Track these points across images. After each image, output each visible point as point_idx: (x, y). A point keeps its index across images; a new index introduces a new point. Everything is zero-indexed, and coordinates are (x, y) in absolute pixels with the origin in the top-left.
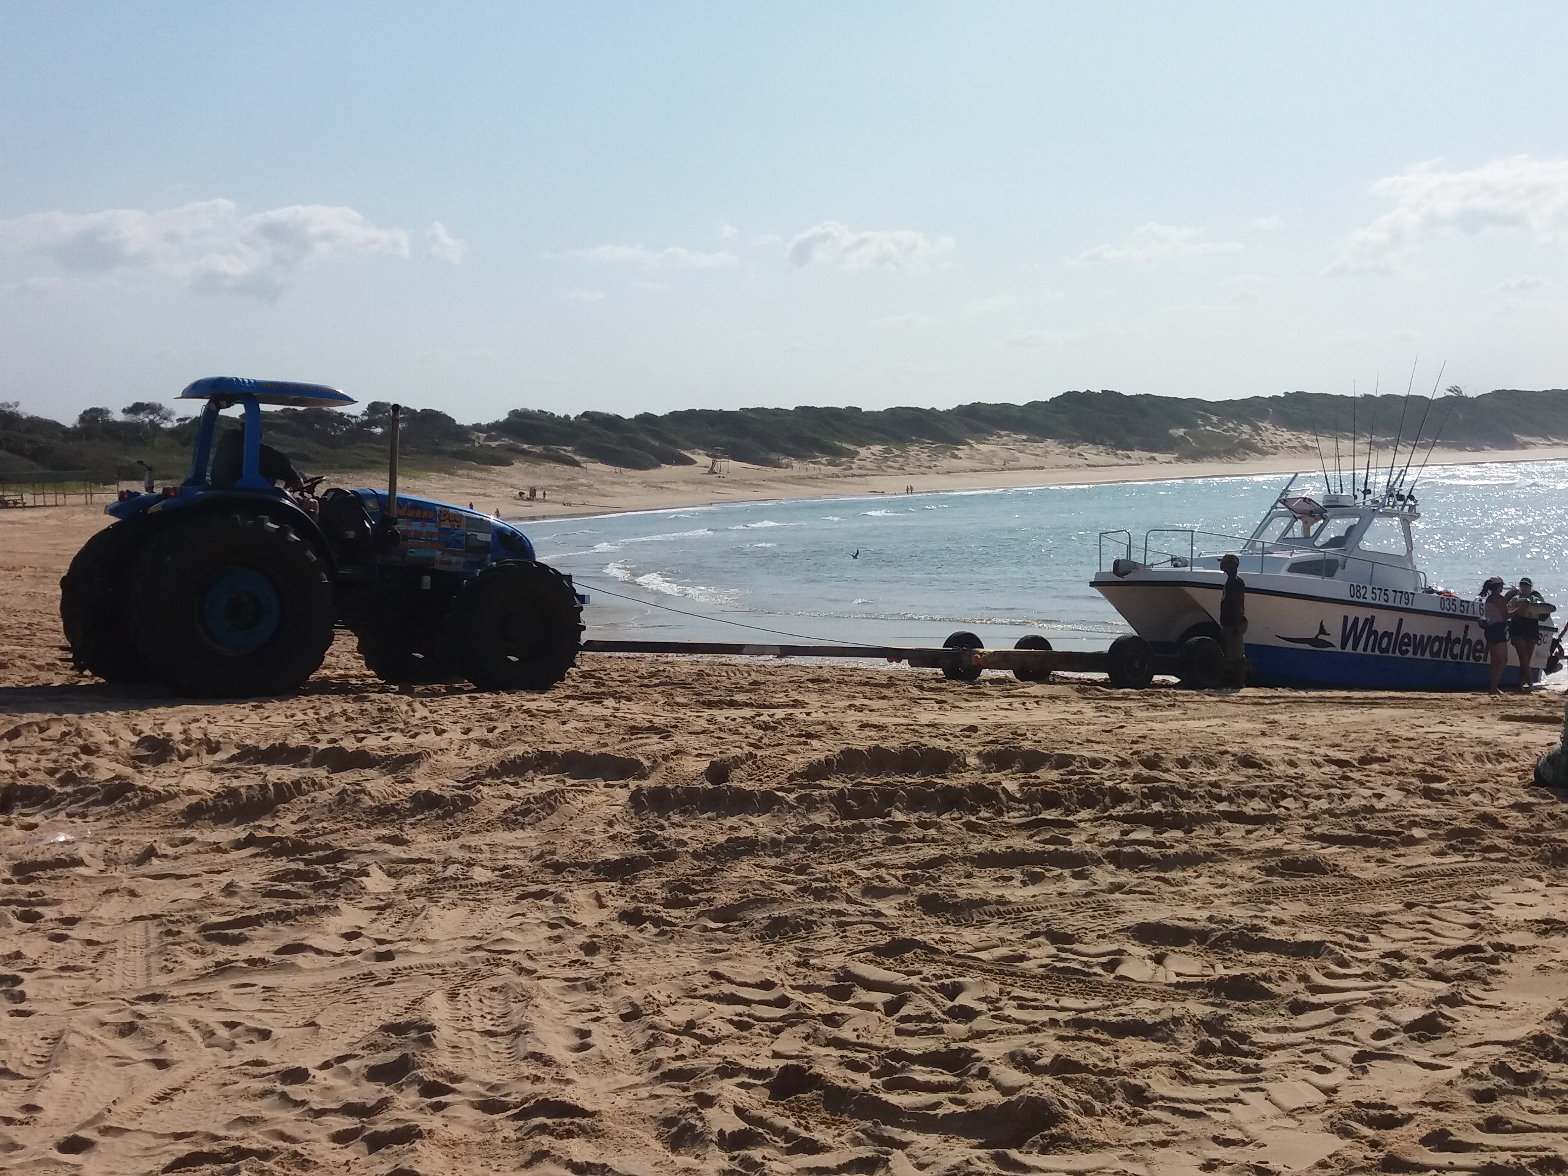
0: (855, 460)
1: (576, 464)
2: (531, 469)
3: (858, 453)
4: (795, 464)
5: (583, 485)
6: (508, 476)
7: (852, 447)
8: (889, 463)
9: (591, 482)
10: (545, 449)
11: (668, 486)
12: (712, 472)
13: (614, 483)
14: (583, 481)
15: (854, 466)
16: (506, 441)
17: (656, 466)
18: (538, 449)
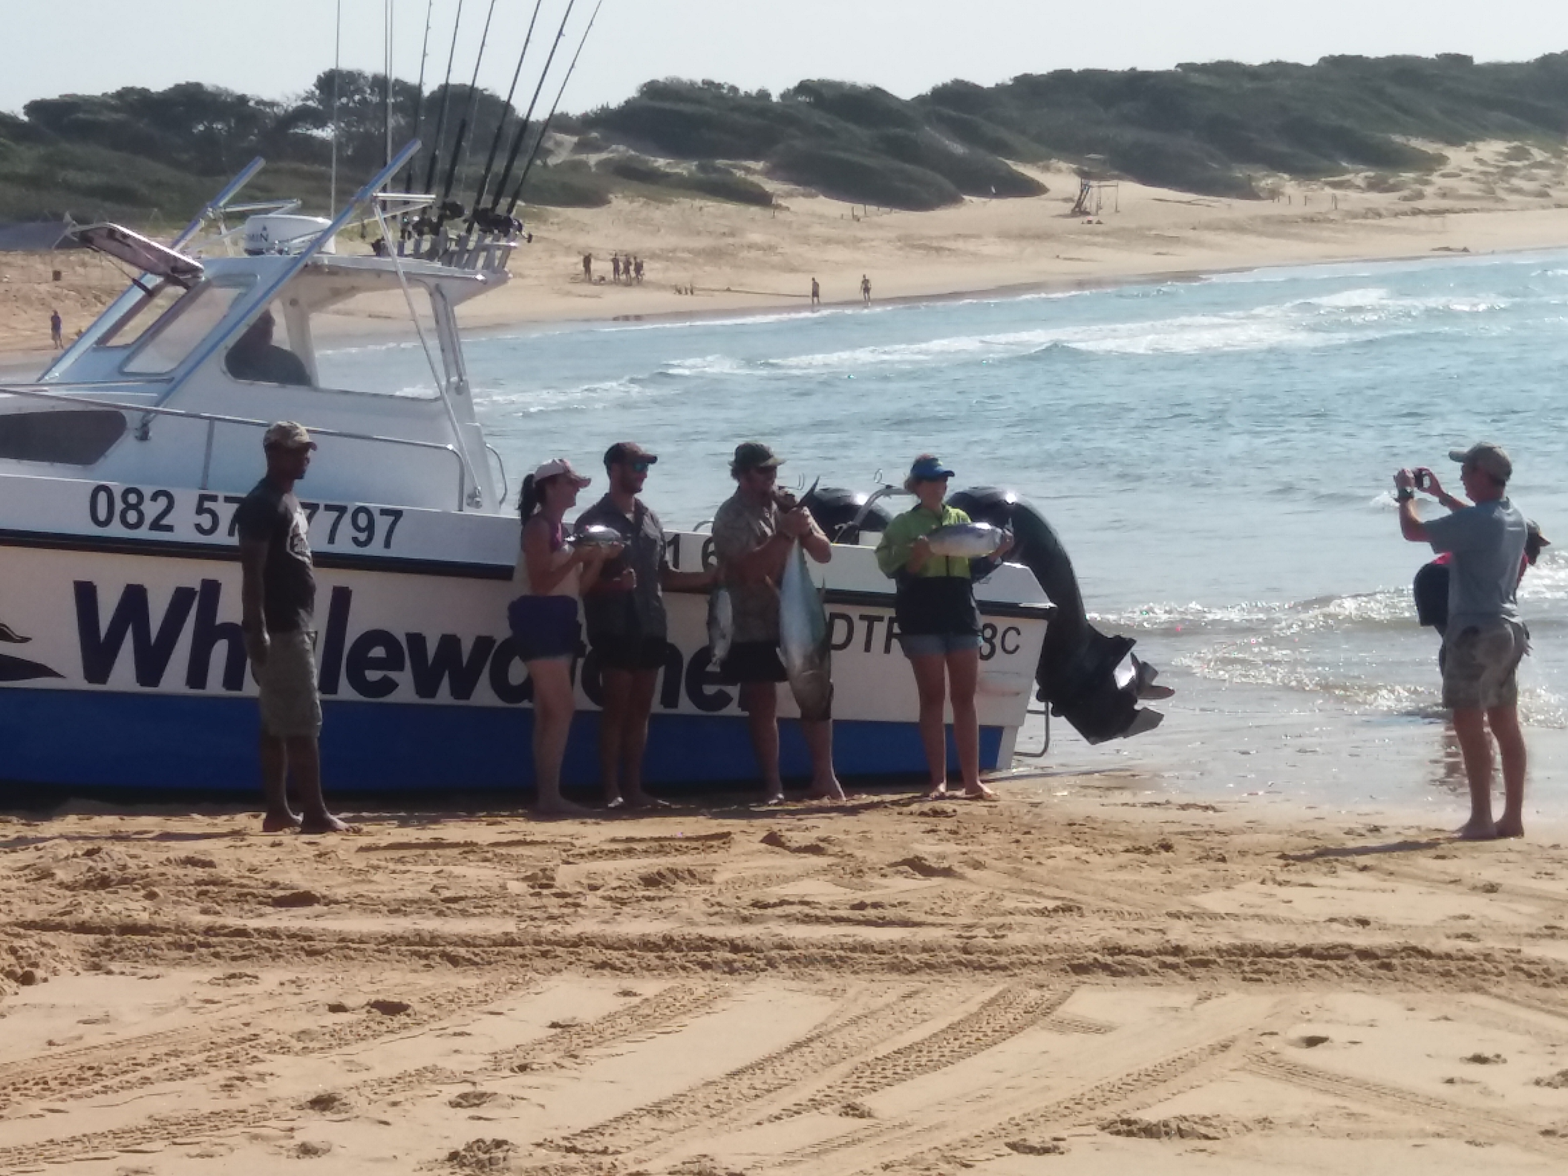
0: (1435, 178)
1: (762, 199)
2: (644, 213)
3: (1441, 160)
4: (1290, 186)
5: (750, 246)
6: (583, 228)
7: (1430, 147)
8: (1516, 182)
9: (774, 240)
10: (702, 168)
11: (960, 244)
12: (1079, 210)
13: (828, 241)
14: (756, 237)
15: (1428, 190)
16: (619, 151)
17: (952, 200)
18: (685, 168)
